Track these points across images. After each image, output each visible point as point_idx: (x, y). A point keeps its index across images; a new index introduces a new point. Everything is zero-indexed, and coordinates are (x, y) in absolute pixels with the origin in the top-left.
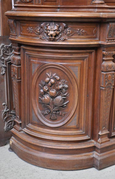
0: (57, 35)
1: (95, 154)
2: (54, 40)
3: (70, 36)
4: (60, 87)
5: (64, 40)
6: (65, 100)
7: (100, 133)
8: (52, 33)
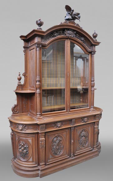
0: (22, 129)
1: (39, 172)
2: (21, 131)
3: (27, 129)
4: (25, 147)
5: (25, 131)
6: (27, 151)
7: (41, 164)
8: (20, 128)
